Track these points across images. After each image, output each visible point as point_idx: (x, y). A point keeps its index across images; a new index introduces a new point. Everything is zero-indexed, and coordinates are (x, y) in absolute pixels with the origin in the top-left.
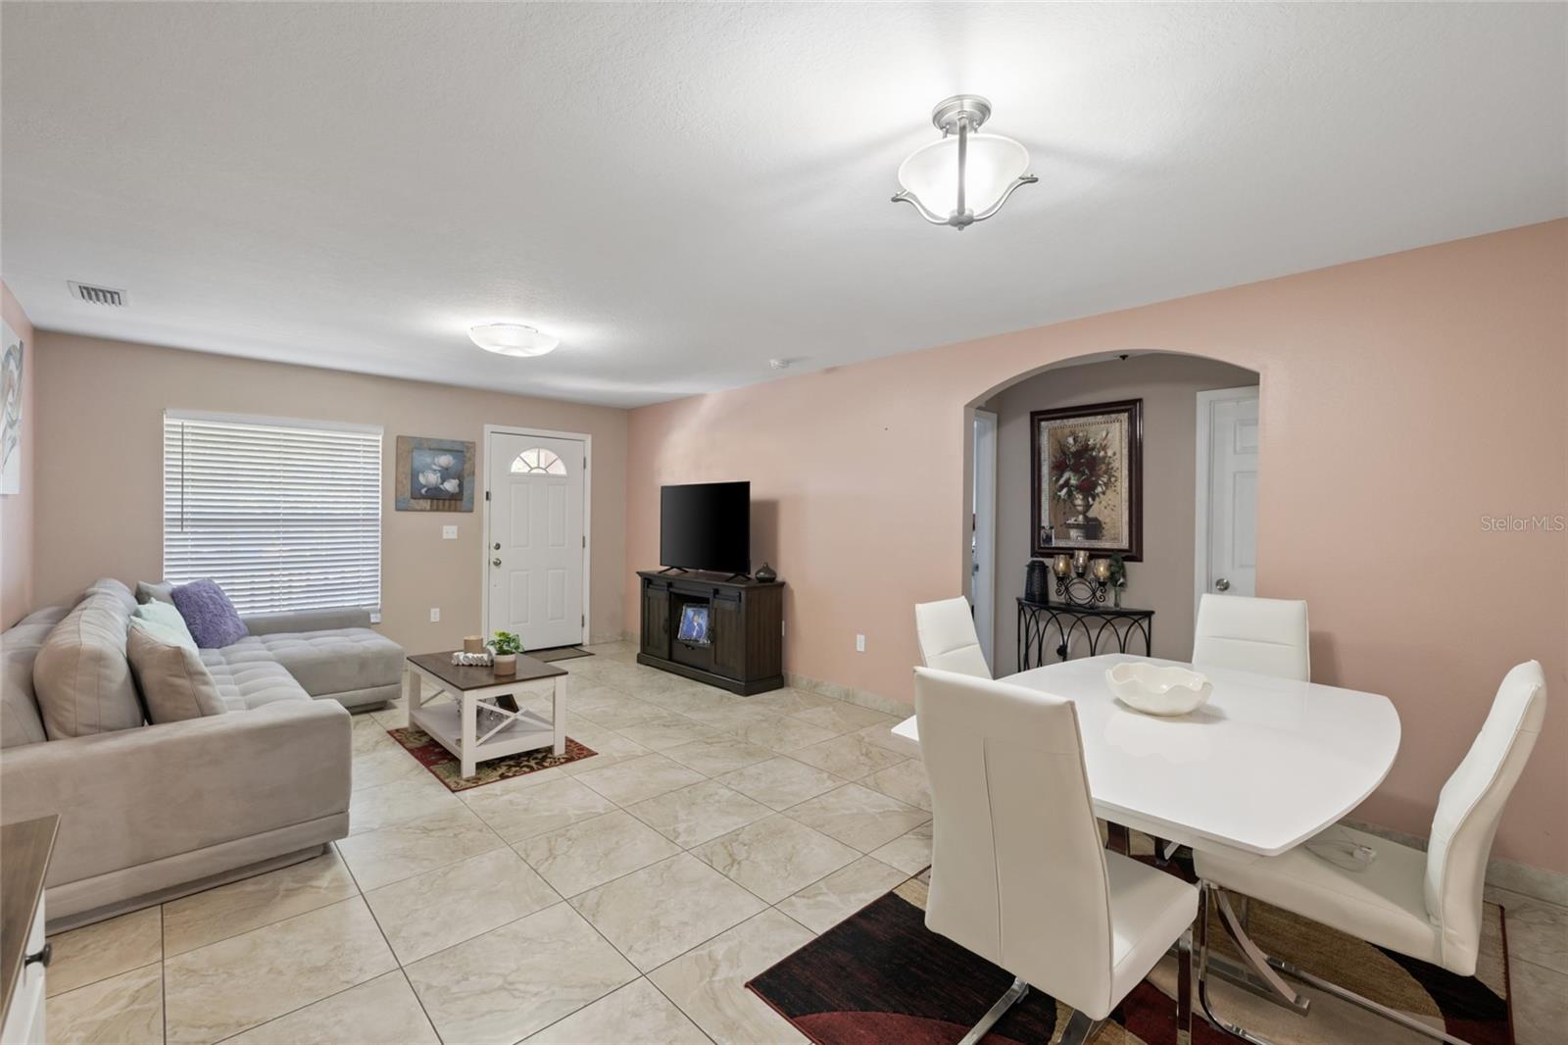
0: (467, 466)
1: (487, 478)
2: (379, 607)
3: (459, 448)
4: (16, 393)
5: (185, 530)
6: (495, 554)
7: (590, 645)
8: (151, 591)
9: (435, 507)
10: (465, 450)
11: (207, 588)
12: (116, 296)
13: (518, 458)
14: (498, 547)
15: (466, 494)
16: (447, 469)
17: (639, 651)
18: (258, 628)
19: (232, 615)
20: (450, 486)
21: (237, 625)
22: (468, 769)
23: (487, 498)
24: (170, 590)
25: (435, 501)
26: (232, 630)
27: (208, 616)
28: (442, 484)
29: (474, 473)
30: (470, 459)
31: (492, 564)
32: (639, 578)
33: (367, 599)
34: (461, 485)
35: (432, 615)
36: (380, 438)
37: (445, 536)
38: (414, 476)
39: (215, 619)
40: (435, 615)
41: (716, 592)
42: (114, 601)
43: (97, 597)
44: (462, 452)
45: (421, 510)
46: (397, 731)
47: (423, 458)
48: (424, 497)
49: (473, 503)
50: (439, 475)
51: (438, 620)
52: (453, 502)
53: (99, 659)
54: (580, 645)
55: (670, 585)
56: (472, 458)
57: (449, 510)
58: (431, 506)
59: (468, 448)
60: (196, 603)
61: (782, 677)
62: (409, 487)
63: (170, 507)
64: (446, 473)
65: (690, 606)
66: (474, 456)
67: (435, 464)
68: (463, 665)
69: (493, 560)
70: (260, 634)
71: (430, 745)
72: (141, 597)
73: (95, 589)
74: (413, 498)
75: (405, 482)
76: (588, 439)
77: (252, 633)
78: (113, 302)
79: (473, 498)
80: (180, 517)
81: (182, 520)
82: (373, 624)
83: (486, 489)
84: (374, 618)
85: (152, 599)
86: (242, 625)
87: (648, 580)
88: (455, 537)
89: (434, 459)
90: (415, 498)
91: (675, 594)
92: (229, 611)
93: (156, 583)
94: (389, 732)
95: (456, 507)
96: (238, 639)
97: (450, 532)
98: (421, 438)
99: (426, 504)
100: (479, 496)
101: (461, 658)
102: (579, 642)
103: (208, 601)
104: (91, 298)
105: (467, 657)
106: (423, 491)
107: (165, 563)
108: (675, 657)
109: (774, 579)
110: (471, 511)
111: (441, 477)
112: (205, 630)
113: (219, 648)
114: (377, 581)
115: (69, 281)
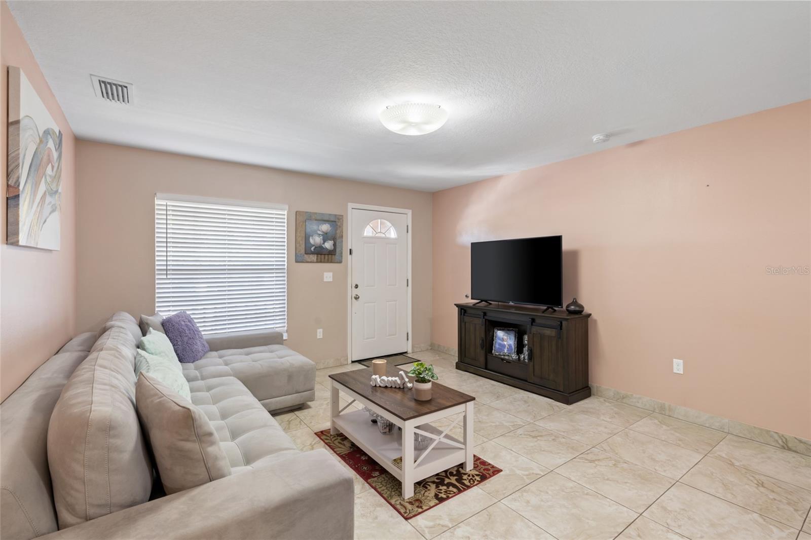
0: (338, 232)
1: (350, 240)
2: (286, 328)
3: (332, 219)
4: (55, 169)
5: (169, 277)
6: (356, 292)
7: (413, 353)
8: (149, 322)
9: (319, 260)
10: (337, 220)
11: (184, 318)
12: (125, 89)
13: (368, 226)
14: (357, 286)
15: (338, 250)
16: (326, 234)
17: (457, 361)
18: (217, 345)
19: (199, 337)
20: (328, 245)
21: (203, 344)
22: (409, 491)
23: (351, 253)
24: (161, 320)
25: (319, 255)
26: (200, 349)
27: (186, 339)
28: (324, 244)
29: (342, 237)
30: (340, 227)
31: (353, 298)
32: (457, 308)
33: (278, 325)
34: (335, 245)
35: (318, 334)
36: (286, 213)
37: (325, 280)
38: (307, 238)
39: (190, 342)
40: (320, 334)
41: (533, 320)
42: (126, 334)
43: (113, 329)
44: (335, 222)
45: (311, 262)
46: (322, 432)
47: (312, 226)
48: (313, 253)
49: (342, 256)
50: (322, 237)
51: (321, 337)
52: (330, 256)
53: (108, 428)
54: (406, 353)
55: (485, 314)
56: (341, 226)
57: (328, 262)
58: (317, 259)
59: (339, 219)
60: (178, 329)
61: (590, 388)
62: (304, 247)
63: (159, 263)
64: (326, 237)
65: (500, 330)
66: (342, 225)
67: (320, 231)
68: (380, 386)
69: (354, 296)
70: (216, 350)
71: (354, 451)
72: (144, 328)
73: (112, 323)
74: (305, 254)
75: (301, 242)
76: (410, 212)
77: (211, 350)
78: (123, 101)
79: (342, 253)
80: (165, 268)
81: (167, 270)
82: (285, 340)
83: (349, 247)
84: (285, 337)
85: (151, 328)
86: (205, 343)
87: (463, 310)
88: (331, 280)
89: (319, 227)
90: (307, 254)
91: (489, 321)
92: (198, 335)
93: (152, 316)
94: (315, 434)
95: (332, 259)
96: (204, 354)
97: (328, 277)
98: (310, 212)
99: (314, 258)
100: (346, 252)
101: (379, 380)
102: (406, 351)
103: (185, 328)
104: (108, 97)
105: (383, 380)
106: (312, 249)
107: (157, 300)
108: (489, 367)
109: (582, 311)
110: (340, 262)
111: (323, 239)
112: (184, 349)
113: (192, 362)
114: (285, 311)
115: (91, 75)
